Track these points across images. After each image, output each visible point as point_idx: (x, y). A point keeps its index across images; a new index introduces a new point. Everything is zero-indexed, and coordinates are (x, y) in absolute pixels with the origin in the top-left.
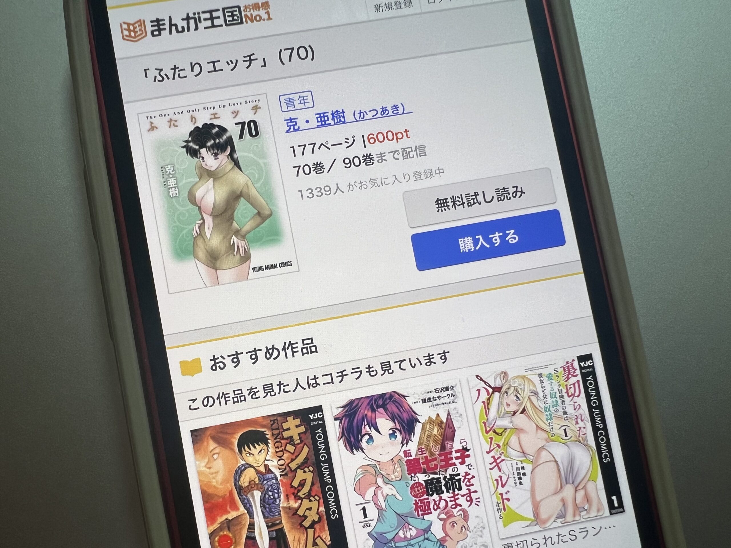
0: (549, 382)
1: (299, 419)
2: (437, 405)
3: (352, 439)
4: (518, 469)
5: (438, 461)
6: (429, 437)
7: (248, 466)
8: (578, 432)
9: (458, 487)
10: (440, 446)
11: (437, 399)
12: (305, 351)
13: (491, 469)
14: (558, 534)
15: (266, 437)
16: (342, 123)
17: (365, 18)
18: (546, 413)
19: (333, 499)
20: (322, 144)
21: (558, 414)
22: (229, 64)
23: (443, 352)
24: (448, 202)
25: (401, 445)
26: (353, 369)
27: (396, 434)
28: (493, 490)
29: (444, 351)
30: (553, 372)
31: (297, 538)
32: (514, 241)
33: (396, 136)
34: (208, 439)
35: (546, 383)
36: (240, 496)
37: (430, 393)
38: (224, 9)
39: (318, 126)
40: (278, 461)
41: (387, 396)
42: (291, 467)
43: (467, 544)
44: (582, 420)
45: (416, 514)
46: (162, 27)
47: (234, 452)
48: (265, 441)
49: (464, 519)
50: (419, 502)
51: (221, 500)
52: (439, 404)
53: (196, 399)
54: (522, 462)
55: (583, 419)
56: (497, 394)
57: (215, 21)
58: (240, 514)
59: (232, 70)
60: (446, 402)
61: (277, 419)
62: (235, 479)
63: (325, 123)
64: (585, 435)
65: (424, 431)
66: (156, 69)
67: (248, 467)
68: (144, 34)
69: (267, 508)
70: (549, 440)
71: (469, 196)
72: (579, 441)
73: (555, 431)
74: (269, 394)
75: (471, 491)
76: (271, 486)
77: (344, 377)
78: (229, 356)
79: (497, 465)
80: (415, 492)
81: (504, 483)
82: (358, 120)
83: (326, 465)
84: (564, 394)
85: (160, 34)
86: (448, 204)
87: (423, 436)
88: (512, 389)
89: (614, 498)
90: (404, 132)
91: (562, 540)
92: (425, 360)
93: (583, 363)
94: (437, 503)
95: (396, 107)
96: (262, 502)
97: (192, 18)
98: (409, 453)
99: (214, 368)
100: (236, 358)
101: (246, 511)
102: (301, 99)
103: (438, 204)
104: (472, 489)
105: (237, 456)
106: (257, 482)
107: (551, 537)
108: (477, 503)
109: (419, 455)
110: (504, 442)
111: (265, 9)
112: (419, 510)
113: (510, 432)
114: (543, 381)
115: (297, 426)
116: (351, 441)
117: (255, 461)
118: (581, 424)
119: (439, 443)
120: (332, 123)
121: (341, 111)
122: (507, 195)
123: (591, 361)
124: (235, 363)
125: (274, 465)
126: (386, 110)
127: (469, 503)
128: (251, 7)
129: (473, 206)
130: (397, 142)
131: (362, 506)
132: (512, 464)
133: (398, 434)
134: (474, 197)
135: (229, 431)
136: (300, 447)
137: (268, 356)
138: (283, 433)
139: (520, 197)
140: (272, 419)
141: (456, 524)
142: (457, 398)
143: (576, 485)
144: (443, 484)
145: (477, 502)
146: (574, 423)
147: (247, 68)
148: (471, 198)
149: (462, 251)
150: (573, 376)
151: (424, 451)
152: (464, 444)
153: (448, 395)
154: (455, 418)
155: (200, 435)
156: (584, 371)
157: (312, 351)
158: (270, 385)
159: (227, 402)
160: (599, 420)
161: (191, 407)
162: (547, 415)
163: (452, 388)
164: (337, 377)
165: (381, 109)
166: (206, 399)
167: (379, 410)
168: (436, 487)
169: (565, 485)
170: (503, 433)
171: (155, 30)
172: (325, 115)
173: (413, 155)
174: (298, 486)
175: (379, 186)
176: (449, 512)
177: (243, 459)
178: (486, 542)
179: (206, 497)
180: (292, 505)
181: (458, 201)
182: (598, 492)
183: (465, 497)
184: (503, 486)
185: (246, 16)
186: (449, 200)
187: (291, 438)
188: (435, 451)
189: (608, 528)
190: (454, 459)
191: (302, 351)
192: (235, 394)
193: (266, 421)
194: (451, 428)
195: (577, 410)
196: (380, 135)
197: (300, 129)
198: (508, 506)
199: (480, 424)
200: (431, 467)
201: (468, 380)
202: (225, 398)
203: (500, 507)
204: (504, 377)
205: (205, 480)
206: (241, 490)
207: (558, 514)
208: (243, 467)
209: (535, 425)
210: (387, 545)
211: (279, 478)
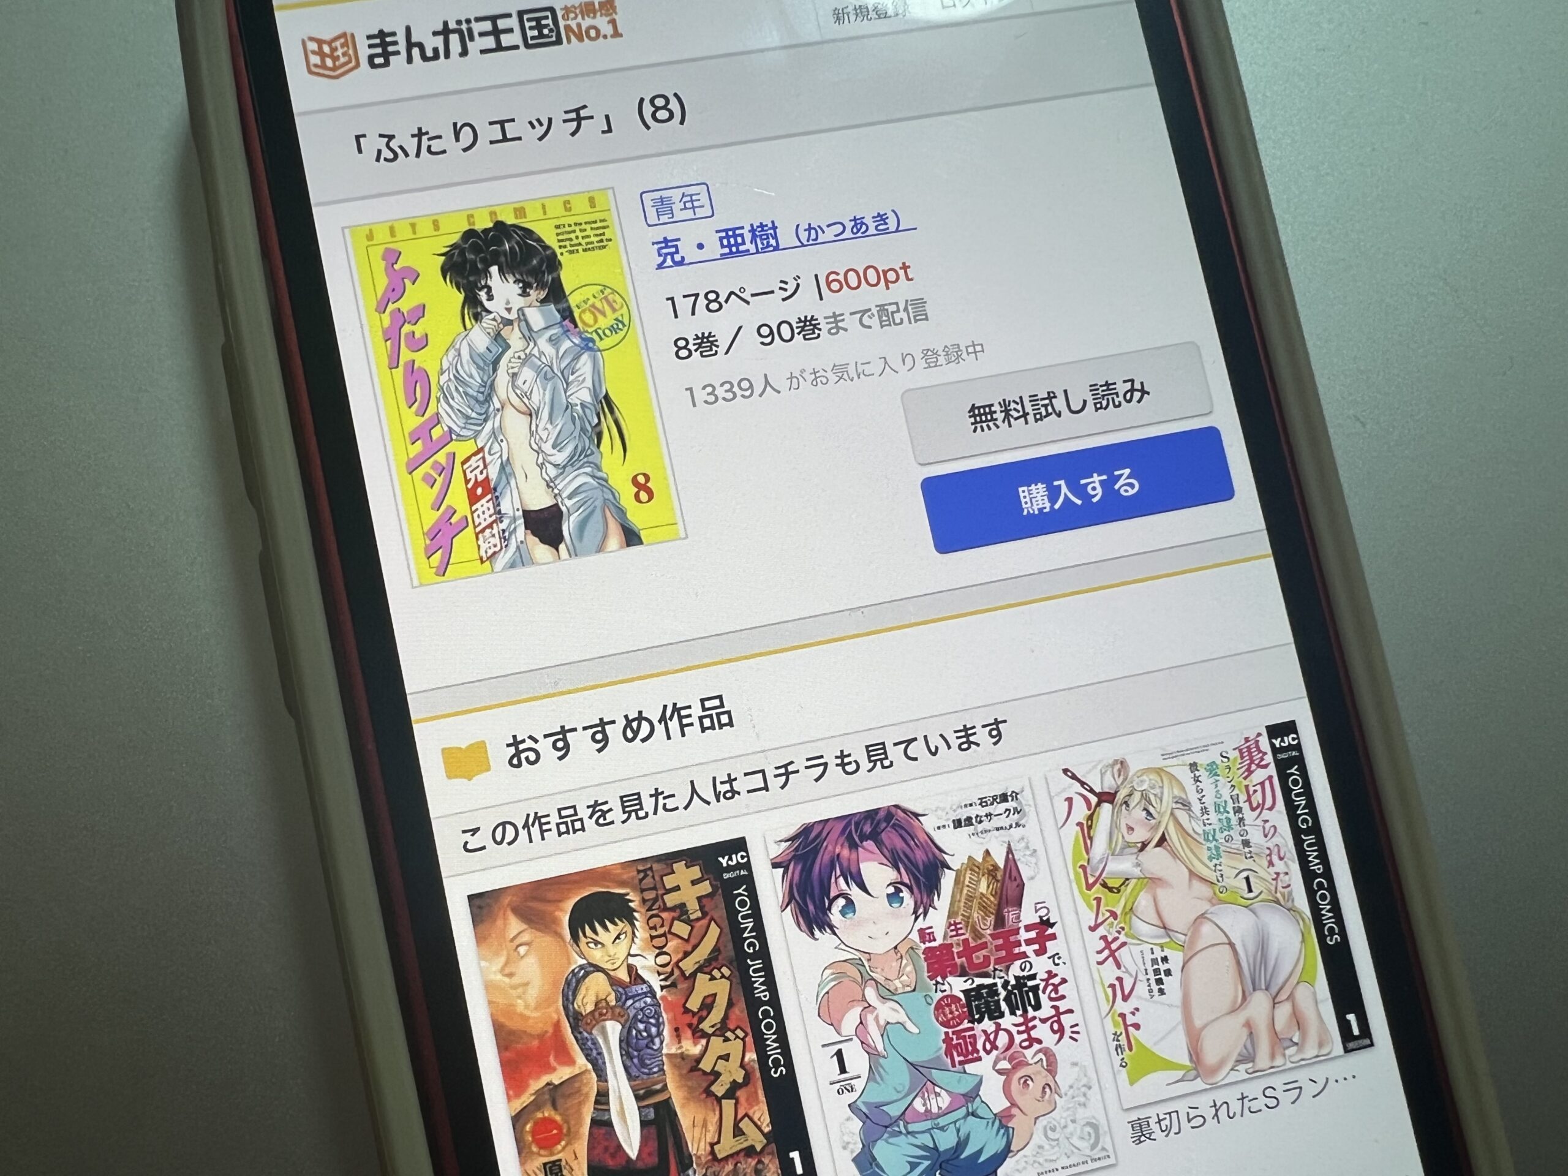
1: (697, 868)
2: (986, 831)
3: (811, 908)
4: (1154, 961)
5: (991, 949)
6: (970, 898)
7: (592, 969)
8: (1274, 882)
9: (1033, 1003)
10: (993, 917)
11: (984, 819)
12: (707, 723)
13: (1100, 963)
14: (1240, 1097)
15: (630, 907)
16: (771, 248)
17: (818, 38)
18: (1208, 844)
19: (773, 1034)
20: (732, 293)
21: (1233, 846)
22: (533, 127)
23: (993, 721)
24: (995, 412)
25: (914, 916)
26: (808, 759)
27: (901, 895)
28: (1105, 1008)
29: (996, 719)
30: (1219, 760)
31: (699, 1121)
32: (1131, 492)
33: (885, 278)
34: (506, 911)
35: (1206, 782)
36: (576, 1033)
37: (969, 808)
38: (521, 14)
39: (722, 255)
40: (656, 957)
41: (882, 814)
42: (684, 969)
43: (1056, 1123)
44: (1281, 859)
45: (949, 1061)
46: (391, 49)
47: (563, 939)
48: (628, 915)
49: (1047, 1070)
50: (954, 1037)
51: (536, 1043)
52: (990, 831)
53: (478, 829)
54: (1162, 947)
55: (1282, 856)
56: (1106, 807)
57: (503, 37)
58: (577, 1071)
59: (540, 139)
60: (1003, 825)
61: (651, 868)
62: (565, 996)
63: (738, 249)
64: (1289, 889)
65: (960, 886)
66: (381, 136)
67: (593, 972)
68: (353, 64)
69: (635, 1057)
70: (1215, 900)
71: (1037, 400)
72: (1277, 902)
73: (1229, 882)
74: (633, 814)
75: (1061, 1010)
76: (642, 1009)
77: (791, 776)
78: (546, 736)
79: (1112, 954)
80: (945, 1015)
81: (1127, 992)
82: (805, 243)
83: (758, 964)
84: (1241, 805)
85: (387, 64)
86: (995, 416)
87: (958, 897)
88: (1137, 796)
89: (1351, 1017)
90: (901, 268)
91: (1249, 1108)
92: (958, 738)
93: (1279, 739)
94: (992, 1037)
95: (881, 218)
96: (623, 1045)
97: (454, 31)
98: (929, 934)
99: (515, 762)
100: (561, 739)
101: (590, 1066)
102: (685, 199)
103: (974, 416)
104: (1063, 1005)
105: (570, 948)
106: (613, 1003)
107: (1226, 1103)
108: (1074, 1036)
109: (952, 937)
111: (606, 15)
112: (955, 1054)
113: (1136, 884)
114: (1200, 779)
115: (694, 883)
116: (808, 912)
117: (607, 959)
118: (1280, 866)
119: (991, 912)
120: (753, 249)
121: (770, 225)
122: (1113, 399)
123: (1295, 736)
124: (559, 749)
125: (647, 965)
126: (862, 223)
127: (1057, 1036)
128: (578, 11)
129: (1045, 420)
130: (888, 288)
131: (835, 1048)
133: (905, 894)
134: (1047, 402)
135: (550, 895)
136: (701, 926)
137: (630, 735)
138: (665, 897)
139: (1139, 401)
140: (641, 868)
141: (1032, 1080)
142: (1025, 815)
143: (1274, 994)
144: (1002, 997)
145: (1073, 1032)
146: (1266, 864)
147: (573, 134)
148: (1042, 403)
149: (1025, 513)
150: (1259, 766)
151: (961, 928)
152: (1043, 912)
153: (1007, 810)
154: (1022, 859)
155: (489, 905)
156: (1280, 756)
157: (723, 722)
158: (636, 797)
159: (545, 834)
160: (1315, 858)
161: (469, 847)
162: (1209, 849)
163: (1015, 795)
164: (776, 776)
165: (851, 221)
166: (500, 828)
167: (865, 843)
168: (987, 1003)
169: (1251, 994)
171: (378, 55)
172: (737, 232)
174: (700, 1009)
175: (852, 380)
176: (1015, 1054)
177: (582, 955)
178: (1094, 1117)
179: (504, 1037)
180: (688, 1050)
181: (1015, 409)
182: (1320, 1006)
183: (1049, 1023)
184: (1125, 998)
185: (568, 28)
186: (996, 408)
187: (682, 907)
188: (982, 926)
189: (1341, 1080)
190: (1023, 943)
191: (701, 724)
192: (561, 817)
193: (629, 873)
194: (1015, 879)
195: (1270, 836)
196: (851, 274)
197: (686, 261)
198: (1137, 1040)
199: (1074, 869)
200: (976, 961)
201: (1046, 779)
202: (541, 825)
203: (1121, 1043)
204: (1119, 771)
205: (501, 1001)
206: (579, 1020)
207: (1239, 1055)
208: (583, 972)
209: (1186, 870)
210: (888, 1129)
211: (659, 994)
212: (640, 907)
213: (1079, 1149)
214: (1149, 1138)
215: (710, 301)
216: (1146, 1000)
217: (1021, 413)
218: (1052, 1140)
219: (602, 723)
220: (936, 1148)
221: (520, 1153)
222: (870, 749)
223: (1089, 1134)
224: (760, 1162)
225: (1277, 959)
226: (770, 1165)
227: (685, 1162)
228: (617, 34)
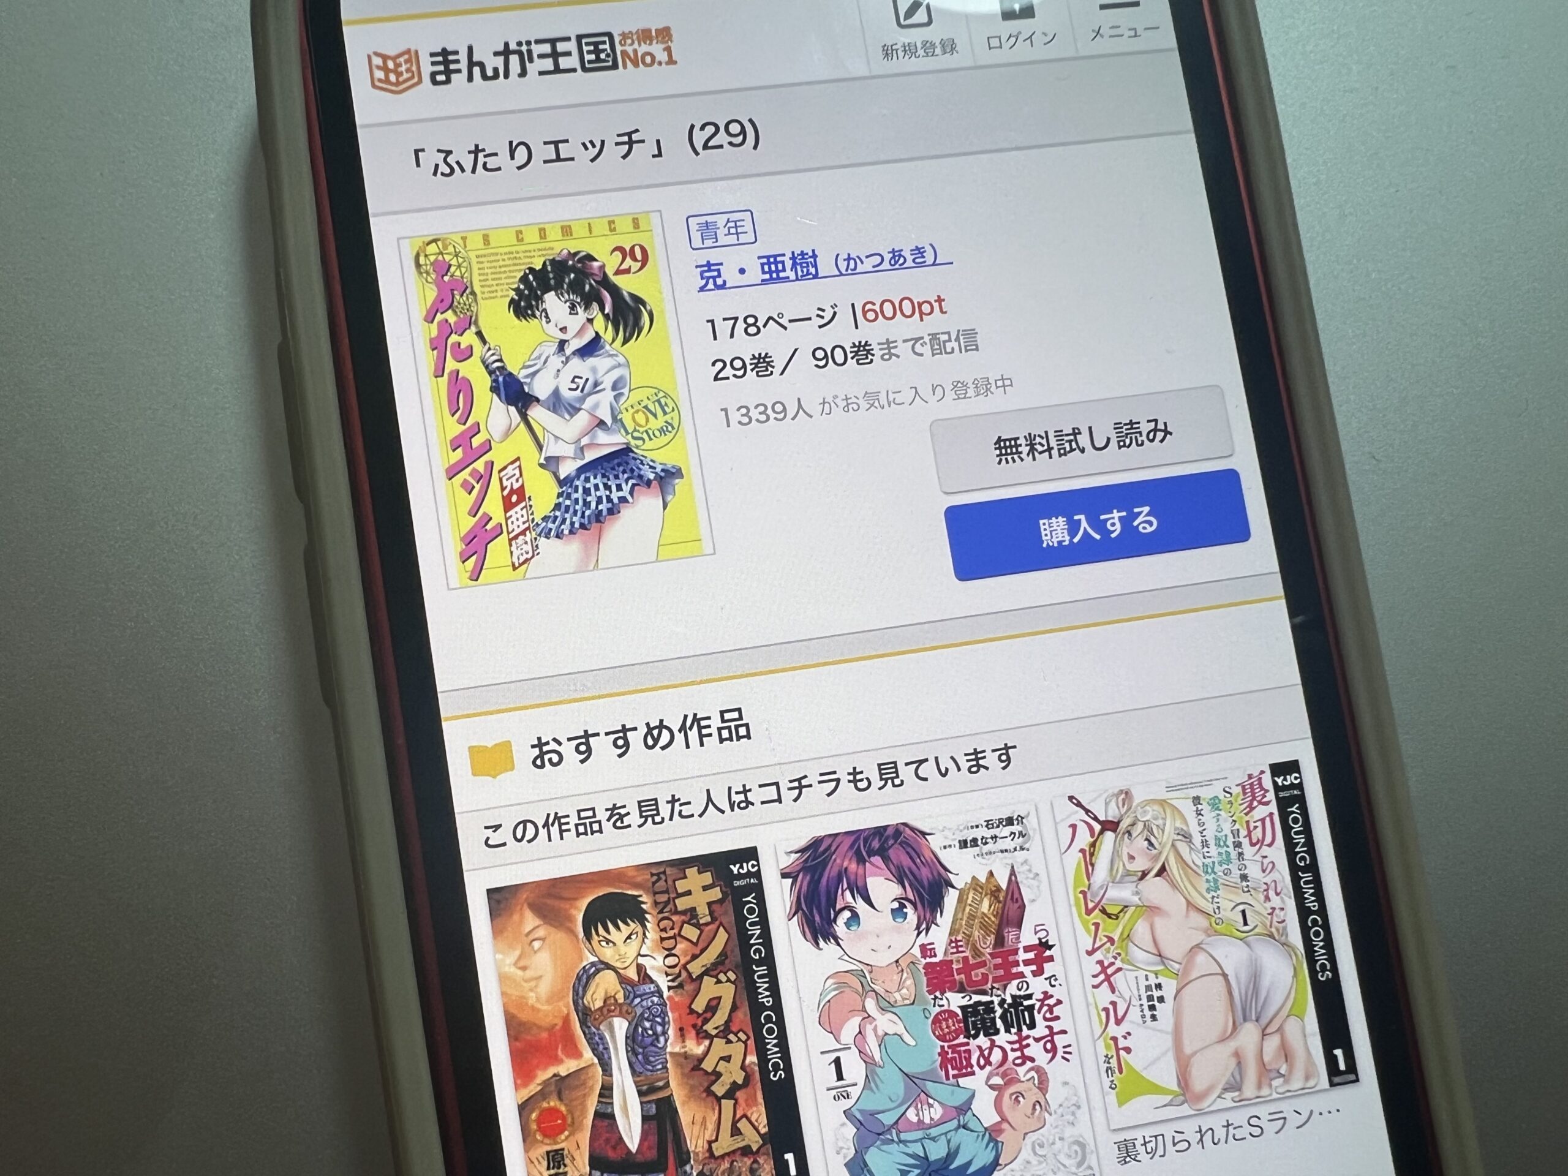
0: (1214, 814)
1: (709, 874)
2: (990, 853)
3: (817, 918)
4: (1148, 988)
5: (990, 968)
6: (972, 917)
7: (602, 966)
8: (1269, 917)
9: (1028, 1022)
10: (993, 936)
11: (989, 840)
12: (725, 734)
13: (1094, 987)
14: (1226, 1124)
15: (642, 909)
16: (811, 276)
17: (863, 71)
18: (1208, 877)
19: (774, 1039)
20: (770, 318)
22: (586, 148)
23: (1003, 746)
24: (1020, 445)
25: (916, 932)
26: (821, 775)
27: (905, 910)
28: (1098, 1030)
29: (1006, 745)
30: (1221, 795)
31: (699, 1119)
32: (1150, 529)
33: (919, 310)
34: (523, 906)
35: (1208, 816)
36: (584, 1028)
37: (975, 829)
38: (579, 38)
39: (763, 280)
40: (665, 958)
41: (890, 832)
42: (691, 971)
43: (1044, 1140)
44: (1277, 894)
45: (943, 1073)
46: (452, 67)
47: (577, 937)
48: (640, 917)
49: (1038, 1088)
50: (950, 1051)
51: (545, 1035)
52: (994, 853)
53: (500, 826)
54: (1156, 974)
55: (1278, 891)
56: (1109, 835)
57: (561, 60)
59: (592, 160)
60: (1008, 848)
61: (664, 872)
62: (576, 992)
63: (778, 275)
64: (1283, 924)
65: (963, 905)
66: (439, 151)
67: (603, 969)
68: (416, 80)
70: (1211, 932)
71: (1062, 435)
72: (1272, 936)
73: (1226, 914)
74: (650, 819)
75: (1055, 1030)
76: (649, 1008)
77: (804, 790)
78: (569, 739)
79: (1108, 978)
80: (942, 1030)
81: (1119, 1017)
82: (844, 272)
83: (762, 970)
84: (1240, 840)
85: (448, 81)
86: (1020, 449)
87: (960, 916)
88: (1140, 826)
89: (1338, 1053)
90: (936, 301)
91: (1234, 1135)
92: (968, 761)
93: (1282, 778)
94: (986, 1053)
95: (919, 251)
96: (629, 1041)
97: (514, 52)
98: (931, 950)
99: (539, 763)
100: (584, 743)
101: (596, 1061)
102: (730, 225)
103: (1000, 448)
104: (1057, 1026)
105: (583, 946)
107: (1211, 1129)
108: (1066, 1056)
109: (952, 953)
110: (1122, 934)
111: (662, 43)
112: (949, 1067)
113: (1134, 912)
114: (1202, 812)
115: (705, 888)
116: (814, 921)
117: (617, 957)
118: (1276, 901)
119: (991, 931)
120: (792, 276)
121: (811, 254)
122: (1136, 437)
123: (1297, 775)
124: (580, 753)
125: (655, 965)
126: (900, 256)
127: (1050, 1055)
128: (635, 37)
129: (1069, 455)
130: (922, 320)
131: (834, 1056)
132: (1136, 977)
133: (909, 910)
134: (1072, 437)
135: (566, 894)
136: (710, 931)
137: (650, 742)
138: (677, 901)
139: (1162, 441)
140: (654, 871)
141: (1023, 1097)
142: (1029, 839)
143: (1264, 1025)
144: (998, 1014)
145: (1065, 1053)
146: (1262, 897)
147: (624, 157)
148: (1066, 438)
149: (1045, 545)
150: (1260, 803)
151: (961, 946)
152: (1042, 934)
153: (1012, 833)
154: (1025, 881)
155: (507, 899)
156: (1282, 794)
157: (741, 734)
158: (653, 802)
159: (564, 834)
160: (1311, 895)
161: (490, 842)
162: (1208, 881)
163: (1020, 820)
164: (790, 789)
165: (889, 253)
166: (522, 825)
167: (873, 859)
168: (983, 1020)
169: (1241, 1024)
170: (1122, 914)
171: (440, 73)
172: (779, 259)
173: (953, 349)
174: (705, 1012)
175: (882, 408)
176: (1009, 1072)
177: (593, 952)
178: (1081, 1136)
179: (515, 1028)
180: (691, 1050)
181: (1040, 444)
182: (1309, 1039)
183: (1042, 1042)
184: (1118, 1022)
185: (624, 53)
186: (1022, 441)
187: (692, 912)
188: (985, 946)
189: (1325, 1114)
190: (1021, 964)
191: (720, 735)
192: (580, 818)
193: (643, 874)
194: (1017, 899)
195: (1268, 871)
196: (887, 306)
197: (727, 286)
198: (1127, 1063)
199: (1075, 896)
200: (974, 979)
201: (1052, 804)
202: (560, 825)
203: (1112, 1065)
204: (1124, 800)
205: (514, 992)
206: (587, 1015)
207: (1227, 1083)
208: (594, 969)
209: (1184, 900)
210: (882, 1137)
211: (666, 994)
212: (652, 907)
213: (1064, 1166)
214: (1134, 1160)
215: (749, 325)
216: (1138, 1024)
217: (1046, 447)
218: (1041, 1156)
219: (624, 730)
220: (926, 1158)
221: (524, 1141)
222: (882, 767)
223: (1076, 1152)
224: (755, 1161)
225: (1268, 992)
226: (765, 1166)
227: (683, 1157)
228: (671, 61)
